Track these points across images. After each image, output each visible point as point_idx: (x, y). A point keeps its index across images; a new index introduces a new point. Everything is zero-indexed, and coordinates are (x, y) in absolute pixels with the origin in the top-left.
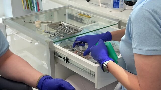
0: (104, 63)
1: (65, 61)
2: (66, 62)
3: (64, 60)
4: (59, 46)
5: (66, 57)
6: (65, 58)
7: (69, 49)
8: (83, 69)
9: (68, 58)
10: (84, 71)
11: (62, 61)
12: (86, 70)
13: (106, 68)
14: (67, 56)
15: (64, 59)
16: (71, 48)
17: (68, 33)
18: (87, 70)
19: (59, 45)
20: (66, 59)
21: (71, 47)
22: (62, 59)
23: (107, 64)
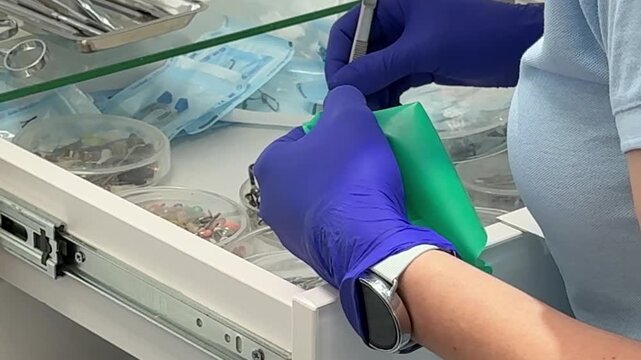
0: (369, 273)
1: (46, 257)
2: (59, 271)
3: (38, 255)
4: (15, 141)
5: (59, 232)
6: (50, 235)
7: (94, 166)
8: (195, 329)
9: (75, 233)
10: (207, 344)
11: (22, 260)
12: (223, 342)
13: (398, 311)
14: (65, 220)
15: (40, 241)
16: (105, 165)
17: (81, 33)
18: (233, 335)
19: (11, 136)
20: (53, 244)
21: (106, 155)
22: (27, 247)
23: (400, 278)
